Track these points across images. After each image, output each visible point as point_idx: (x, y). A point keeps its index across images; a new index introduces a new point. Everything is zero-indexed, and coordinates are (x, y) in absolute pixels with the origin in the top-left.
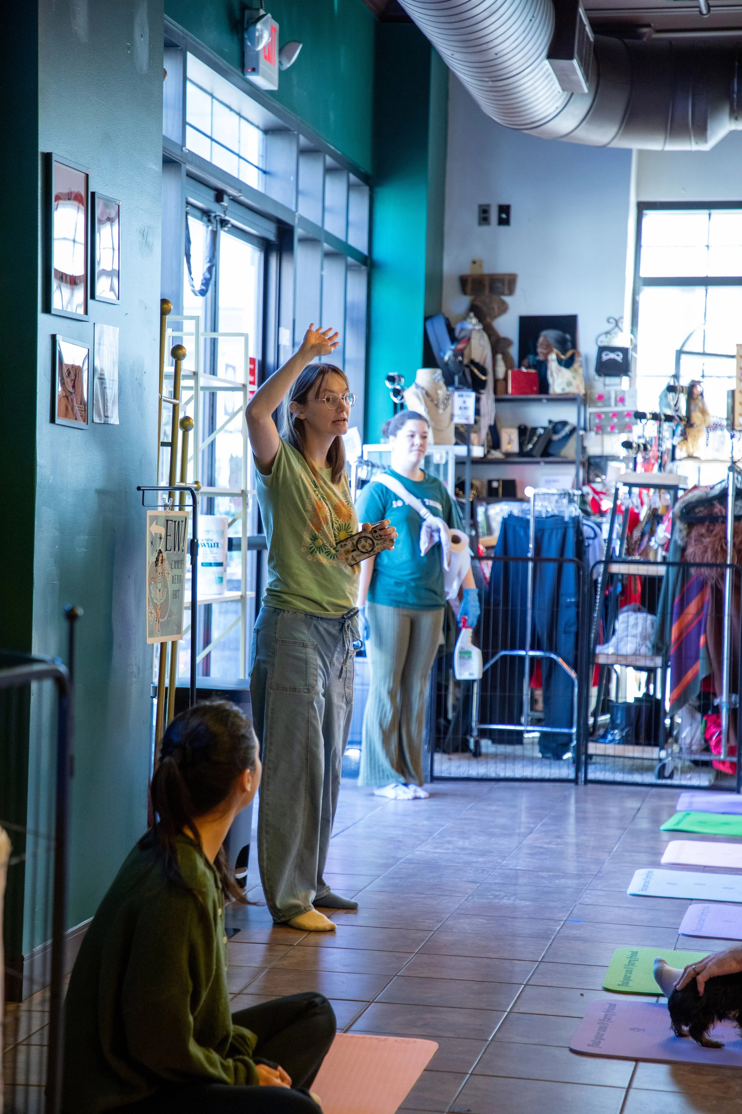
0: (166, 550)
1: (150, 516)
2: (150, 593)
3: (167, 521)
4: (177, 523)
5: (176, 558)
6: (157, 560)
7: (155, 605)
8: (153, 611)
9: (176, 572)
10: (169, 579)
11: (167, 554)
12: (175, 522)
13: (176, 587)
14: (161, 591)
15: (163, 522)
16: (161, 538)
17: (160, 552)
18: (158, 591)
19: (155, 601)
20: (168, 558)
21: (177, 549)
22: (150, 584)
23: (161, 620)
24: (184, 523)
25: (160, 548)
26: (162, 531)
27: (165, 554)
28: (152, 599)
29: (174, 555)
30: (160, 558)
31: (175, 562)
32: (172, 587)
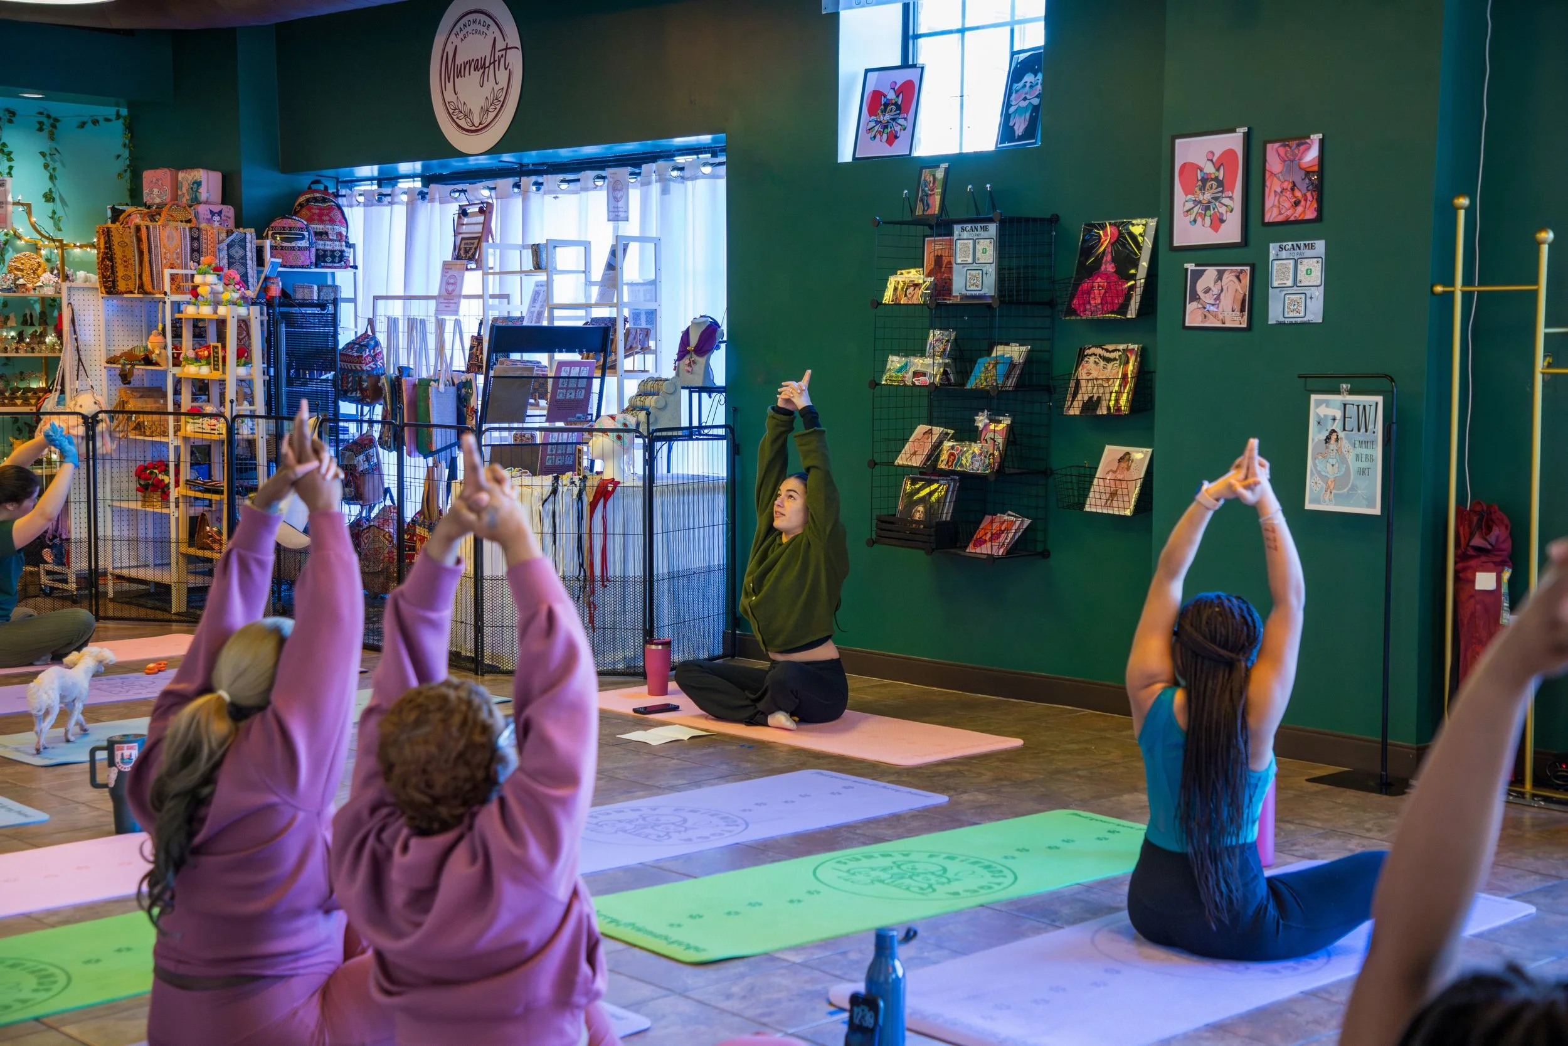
0: (1344, 429)
1: (1315, 400)
2: (1315, 465)
3: (1345, 405)
4: (1361, 408)
5: (1361, 439)
6: (1327, 440)
7: (1325, 479)
8: (1320, 482)
9: (1365, 451)
10: (1351, 458)
11: (1346, 435)
12: (1358, 406)
13: (1364, 465)
14: (1337, 465)
15: (1339, 405)
16: (1334, 419)
17: (1334, 431)
18: (1329, 466)
19: (1323, 473)
20: (1347, 437)
21: (1363, 430)
22: (1314, 459)
23: (1334, 491)
24: (1373, 408)
25: (1334, 428)
26: (1339, 414)
27: (1341, 434)
28: (1319, 473)
29: (1361, 436)
30: (1334, 436)
31: (1361, 443)
32: (1354, 465)
